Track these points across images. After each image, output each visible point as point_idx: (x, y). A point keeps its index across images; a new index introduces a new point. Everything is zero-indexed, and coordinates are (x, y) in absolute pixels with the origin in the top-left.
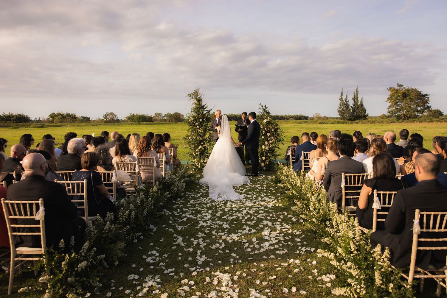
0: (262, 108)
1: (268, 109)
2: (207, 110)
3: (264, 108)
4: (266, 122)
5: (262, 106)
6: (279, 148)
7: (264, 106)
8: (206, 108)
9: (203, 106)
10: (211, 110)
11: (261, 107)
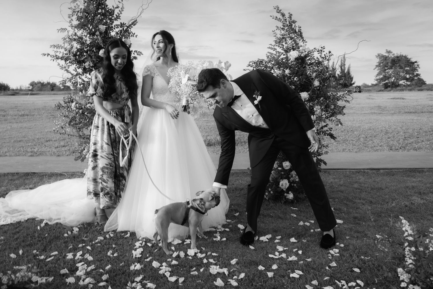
0: (281, 17)
1: (297, 24)
2: (122, 25)
3: (288, 19)
4: (297, 59)
5: (283, 15)
6: (332, 136)
7: (287, 16)
8: (118, 17)
9: (112, 13)
10: (134, 23)
11: (279, 16)
